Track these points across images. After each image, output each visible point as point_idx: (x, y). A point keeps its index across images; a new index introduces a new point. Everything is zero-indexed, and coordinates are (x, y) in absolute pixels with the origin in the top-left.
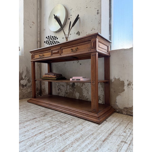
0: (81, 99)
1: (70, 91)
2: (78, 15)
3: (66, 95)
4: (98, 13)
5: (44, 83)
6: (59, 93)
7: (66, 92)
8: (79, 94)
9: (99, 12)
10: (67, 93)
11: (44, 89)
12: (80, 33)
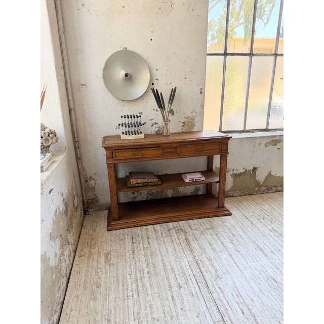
0: (174, 196)
1: (157, 191)
2: (176, 88)
3: (150, 197)
4: (201, 93)
5: (94, 189)
6: (135, 198)
7: (149, 192)
8: (172, 191)
9: (203, 91)
10: (151, 194)
11: (95, 198)
12: (175, 113)
